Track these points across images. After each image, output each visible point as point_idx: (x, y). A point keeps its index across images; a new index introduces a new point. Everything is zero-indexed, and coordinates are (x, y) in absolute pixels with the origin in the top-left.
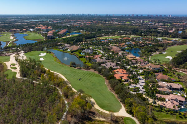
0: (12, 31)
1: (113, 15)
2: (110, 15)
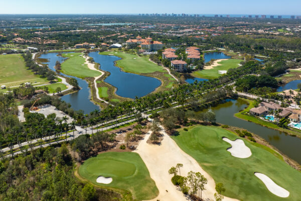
0: (81, 47)
1: (228, 16)
2: (221, 16)
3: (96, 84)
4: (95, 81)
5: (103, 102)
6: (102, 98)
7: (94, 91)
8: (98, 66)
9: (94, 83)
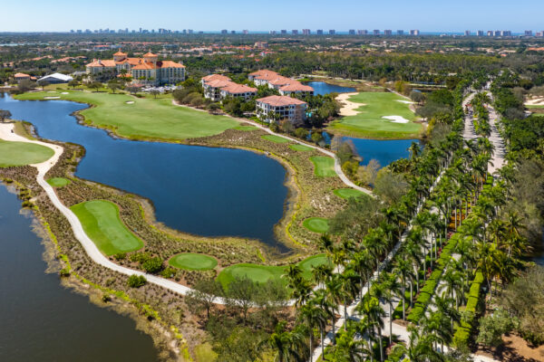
3: (50, 191)
4: (40, 180)
5: (137, 283)
6: (120, 259)
7: (61, 225)
8: (27, 131)
9: (41, 190)
